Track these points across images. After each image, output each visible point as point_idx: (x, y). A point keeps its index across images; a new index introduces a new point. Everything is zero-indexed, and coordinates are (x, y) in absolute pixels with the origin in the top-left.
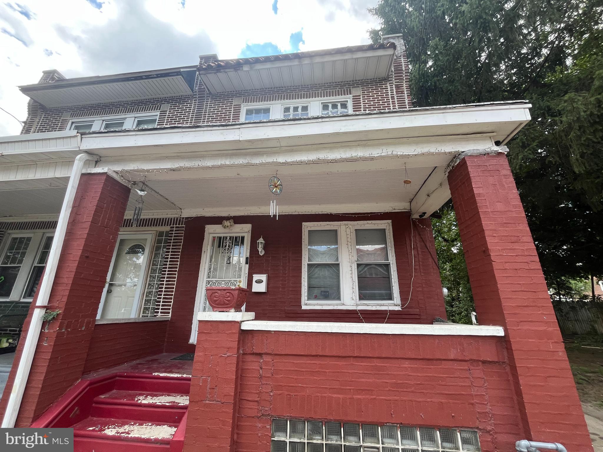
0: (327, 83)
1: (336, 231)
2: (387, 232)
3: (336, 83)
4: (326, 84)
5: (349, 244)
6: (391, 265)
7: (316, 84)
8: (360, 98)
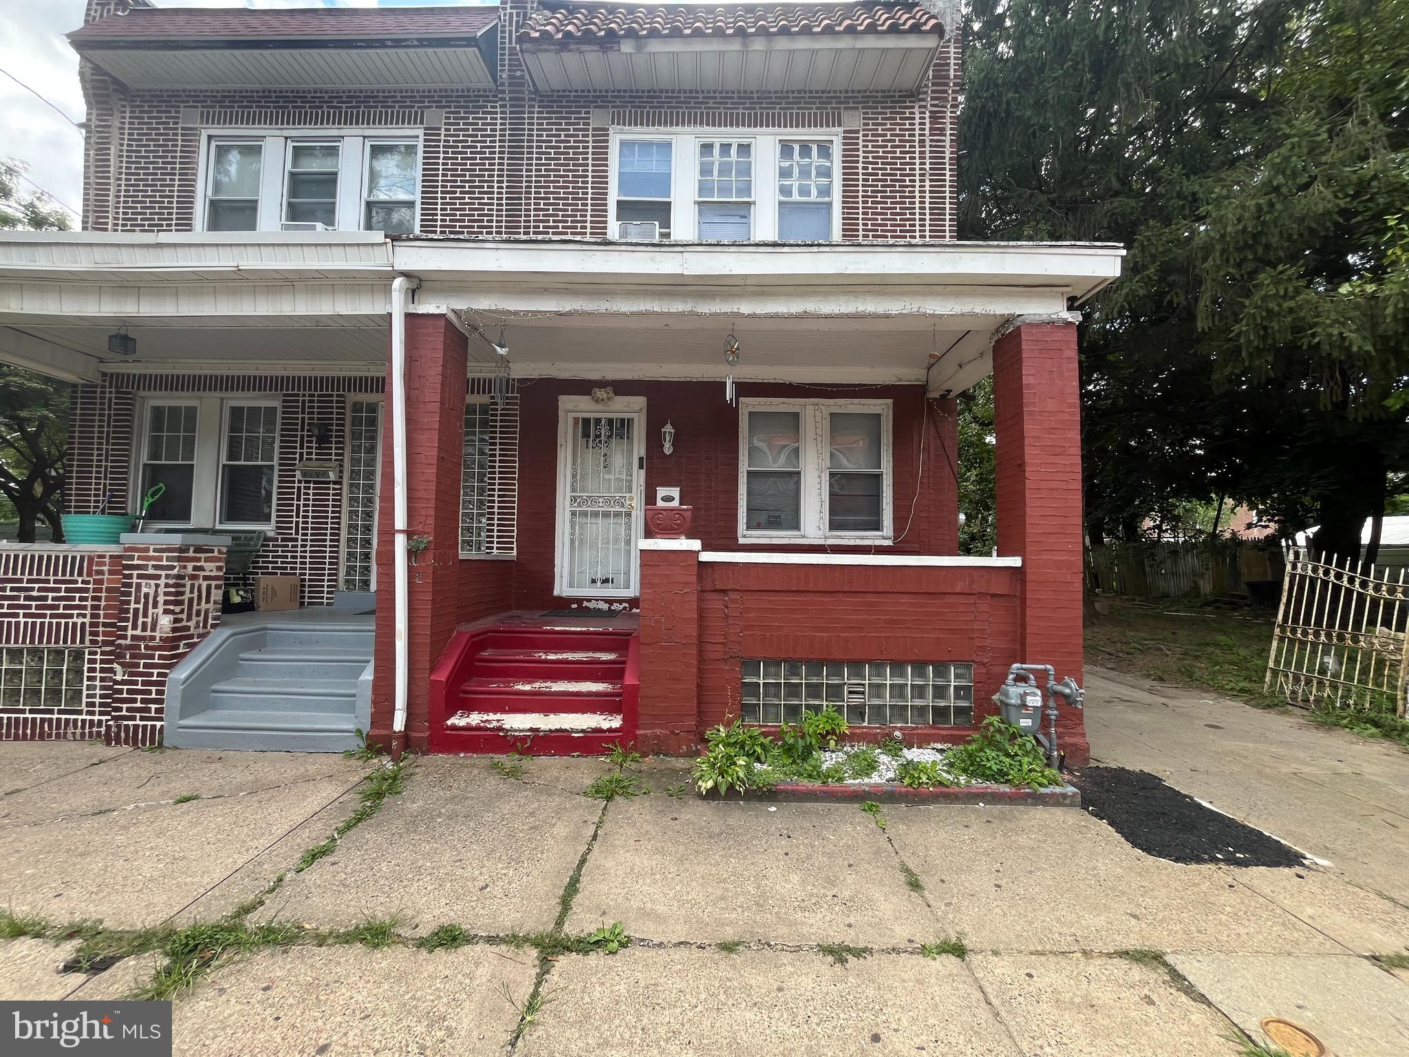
0: (793, 92)
1: (797, 415)
2: (883, 419)
3: (811, 92)
4: (790, 95)
5: (819, 439)
6: (885, 476)
7: (770, 92)
8: (858, 138)
